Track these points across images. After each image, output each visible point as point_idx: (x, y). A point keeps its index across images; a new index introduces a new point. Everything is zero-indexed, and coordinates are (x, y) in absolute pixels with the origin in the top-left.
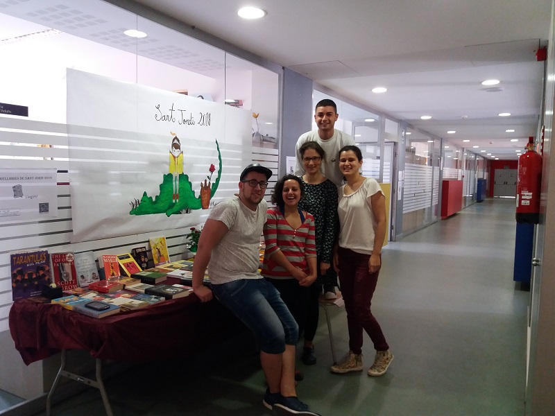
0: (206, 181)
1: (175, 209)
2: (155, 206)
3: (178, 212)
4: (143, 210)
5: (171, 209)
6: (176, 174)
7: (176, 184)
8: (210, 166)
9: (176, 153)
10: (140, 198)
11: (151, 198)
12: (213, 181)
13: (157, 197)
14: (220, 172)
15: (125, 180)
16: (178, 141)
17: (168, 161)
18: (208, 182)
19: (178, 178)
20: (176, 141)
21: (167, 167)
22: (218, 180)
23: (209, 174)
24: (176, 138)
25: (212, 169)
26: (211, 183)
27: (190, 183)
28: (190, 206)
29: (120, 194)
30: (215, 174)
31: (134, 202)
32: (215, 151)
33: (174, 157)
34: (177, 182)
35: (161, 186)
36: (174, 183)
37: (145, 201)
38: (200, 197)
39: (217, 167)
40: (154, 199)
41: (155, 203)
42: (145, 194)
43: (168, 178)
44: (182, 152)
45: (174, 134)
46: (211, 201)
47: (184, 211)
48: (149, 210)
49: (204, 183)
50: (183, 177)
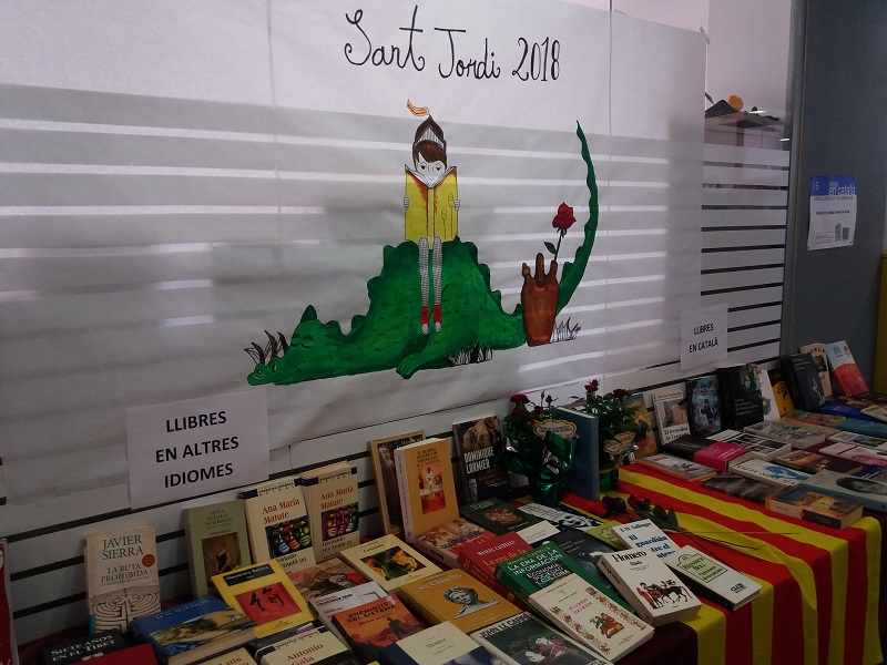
0: (540, 258)
1: (432, 351)
3: (444, 362)
4: (303, 366)
5: (414, 356)
6: (430, 241)
7: (431, 276)
9: (431, 174)
11: (334, 325)
12: (566, 257)
13: (356, 320)
14: (591, 227)
16: (438, 131)
17: (400, 201)
18: (547, 263)
19: (438, 254)
20: (429, 135)
21: (398, 221)
22: (583, 252)
23: (553, 236)
24: (430, 123)
25: (564, 219)
28: (483, 341)
30: (576, 235)
31: (264, 342)
32: (572, 162)
33: (424, 188)
34: (437, 270)
35: (375, 286)
36: (424, 272)
37: (309, 338)
38: (520, 309)
39: (581, 211)
40: (346, 328)
42: (310, 314)
43: (401, 257)
44: (454, 171)
45: (423, 111)
46: (558, 320)
47: (462, 356)
49: (532, 264)
50: (460, 253)
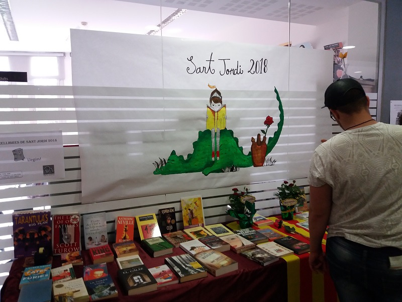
0: (259, 135)
1: (215, 167)
2: (187, 165)
3: (220, 171)
4: (171, 169)
7: (216, 142)
8: (265, 119)
9: (216, 107)
10: (166, 156)
11: (181, 157)
13: (189, 155)
15: (147, 139)
16: (219, 93)
18: (262, 137)
19: (218, 134)
20: (216, 94)
24: (216, 91)
25: (269, 121)
26: (268, 137)
27: (237, 140)
29: (141, 154)
31: (159, 161)
34: (218, 139)
35: (195, 144)
36: (213, 140)
37: (173, 160)
38: (250, 153)
39: (276, 119)
40: (185, 158)
41: (187, 161)
42: (173, 153)
43: (205, 135)
44: (225, 106)
45: (214, 87)
47: (227, 169)
48: (179, 169)
